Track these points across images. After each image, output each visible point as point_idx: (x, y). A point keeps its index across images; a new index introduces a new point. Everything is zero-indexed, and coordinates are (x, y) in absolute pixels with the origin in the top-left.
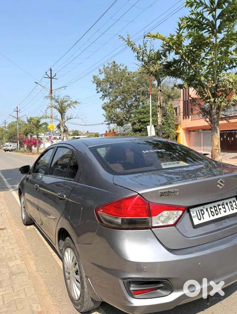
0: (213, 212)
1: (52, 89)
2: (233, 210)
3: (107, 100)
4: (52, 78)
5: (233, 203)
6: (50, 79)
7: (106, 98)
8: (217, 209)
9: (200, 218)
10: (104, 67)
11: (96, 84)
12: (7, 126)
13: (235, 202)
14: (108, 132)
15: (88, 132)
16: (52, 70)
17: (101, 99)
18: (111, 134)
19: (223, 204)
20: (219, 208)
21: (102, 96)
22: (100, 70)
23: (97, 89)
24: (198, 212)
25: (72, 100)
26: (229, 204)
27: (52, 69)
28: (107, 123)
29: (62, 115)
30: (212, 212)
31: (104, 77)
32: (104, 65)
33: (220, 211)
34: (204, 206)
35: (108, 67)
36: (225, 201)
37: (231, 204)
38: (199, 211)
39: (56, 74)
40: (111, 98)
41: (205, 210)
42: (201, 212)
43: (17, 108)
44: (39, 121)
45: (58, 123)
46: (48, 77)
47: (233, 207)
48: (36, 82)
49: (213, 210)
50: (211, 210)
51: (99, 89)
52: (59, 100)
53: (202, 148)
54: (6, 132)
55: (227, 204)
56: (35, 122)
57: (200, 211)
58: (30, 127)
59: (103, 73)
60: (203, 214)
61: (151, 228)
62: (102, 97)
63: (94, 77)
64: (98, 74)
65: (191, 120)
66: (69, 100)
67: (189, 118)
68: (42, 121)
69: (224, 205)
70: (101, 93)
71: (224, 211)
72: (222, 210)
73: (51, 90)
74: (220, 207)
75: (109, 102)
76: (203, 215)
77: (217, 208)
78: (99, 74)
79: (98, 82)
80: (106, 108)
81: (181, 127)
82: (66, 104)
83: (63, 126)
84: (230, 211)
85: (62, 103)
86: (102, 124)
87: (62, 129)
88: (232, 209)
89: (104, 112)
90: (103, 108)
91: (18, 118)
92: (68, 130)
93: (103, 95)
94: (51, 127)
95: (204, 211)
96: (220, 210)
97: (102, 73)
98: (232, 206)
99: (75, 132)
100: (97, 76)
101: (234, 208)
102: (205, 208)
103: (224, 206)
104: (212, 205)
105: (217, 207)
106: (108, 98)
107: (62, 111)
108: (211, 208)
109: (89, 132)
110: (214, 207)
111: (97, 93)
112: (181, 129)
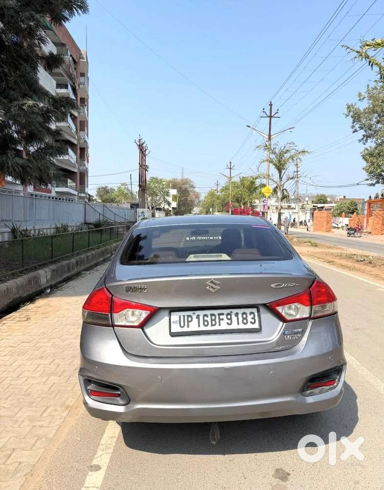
0: (207, 321)
1: (271, 134)
2: (246, 324)
3: (371, 144)
4: (272, 117)
5: (248, 315)
6: (269, 118)
7: (369, 140)
9: (182, 325)
10: (368, 87)
11: (352, 117)
12: (219, 189)
14: (373, 198)
15: (344, 197)
16: (272, 105)
17: (361, 142)
18: (379, 201)
19: (228, 314)
20: (219, 318)
21: (362, 137)
22: (360, 95)
23: (353, 127)
24: (182, 318)
25: (297, 148)
26: (240, 316)
27: (272, 103)
28: (370, 182)
29: (280, 172)
30: (204, 321)
31: (367, 106)
32: (368, 85)
33: (219, 322)
34: (195, 312)
35: (376, 88)
36: (235, 311)
37: (245, 316)
38: (184, 316)
39: (278, 110)
40: (379, 141)
41: (194, 317)
42: (188, 319)
43: (231, 163)
44: (254, 182)
45: (275, 185)
46: (266, 116)
48: (248, 125)
49: (209, 319)
50: (206, 318)
51: (357, 126)
52: (277, 151)
54: (218, 198)
55: (237, 315)
56: (247, 183)
57: (186, 317)
58: (241, 191)
59: (366, 99)
60: (188, 322)
61: (113, 326)
62: (363, 139)
63: (349, 107)
64: (357, 101)
66: (293, 149)
68: (258, 182)
69: (231, 315)
70: (362, 132)
71: (228, 323)
72: (226, 321)
73: (270, 136)
74: (224, 317)
75: (373, 147)
76: (190, 323)
78: (360, 100)
79: (355, 114)
80: (368, 157)
82: (287, 155)
83: (281, 189)
84: (238, 324)
85: (281, 154)
86: (358, 184)
87: (280, 194)
88: (243, 323)
89: (364, 164)
90: (364, 157)
91: (231, 177)
92: (288, 196)
93: (364, 136)
94: (266, 191)
95: (192, 318)
96: (221, 321)
97: (363, 98)
98: (246, 319)
99: (320, 197)
100: (354, 104)
101: (249, 322)
102: (196, 315)
103: (231, 317)
104: (208, 312)
105: (217, 317)
106: (374, 139)
107: (280, 168)
108: (206, 315)
109: (346, 198)
110: (212, 315)
111: (354, 132)
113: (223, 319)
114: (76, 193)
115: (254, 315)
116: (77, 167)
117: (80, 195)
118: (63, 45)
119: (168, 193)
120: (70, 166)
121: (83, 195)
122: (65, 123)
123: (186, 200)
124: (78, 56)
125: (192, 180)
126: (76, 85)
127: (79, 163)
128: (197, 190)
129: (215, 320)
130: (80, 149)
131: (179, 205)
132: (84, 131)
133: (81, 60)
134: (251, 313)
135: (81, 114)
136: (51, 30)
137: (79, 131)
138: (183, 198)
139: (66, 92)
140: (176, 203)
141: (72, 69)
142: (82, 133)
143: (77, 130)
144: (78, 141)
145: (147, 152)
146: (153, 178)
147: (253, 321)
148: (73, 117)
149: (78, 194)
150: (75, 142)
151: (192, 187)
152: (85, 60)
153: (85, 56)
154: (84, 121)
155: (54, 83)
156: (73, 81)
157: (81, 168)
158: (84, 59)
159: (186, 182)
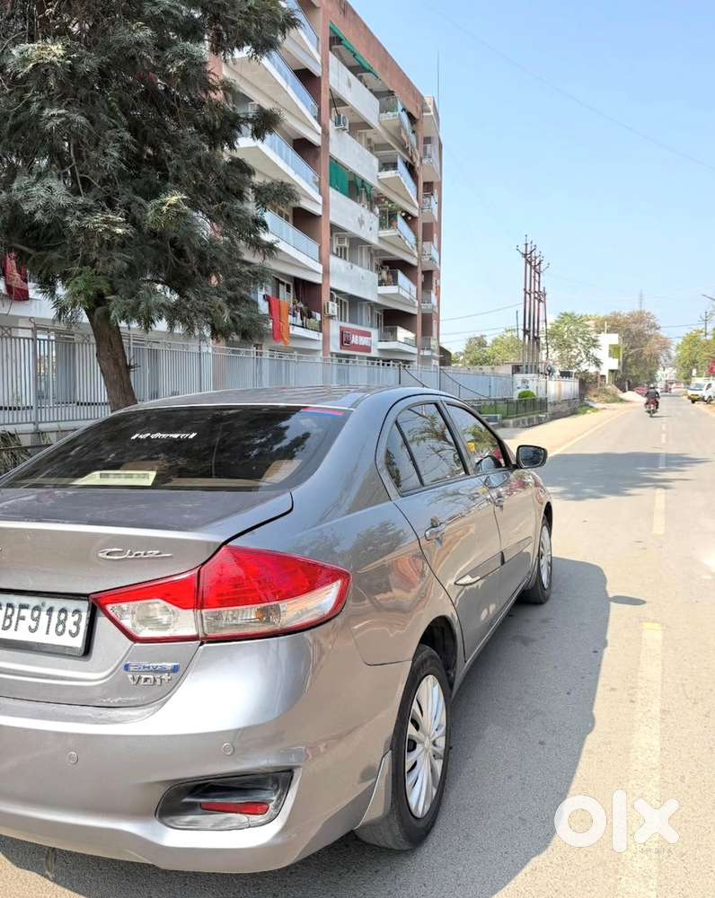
2: (60, 634)
5: (70, 614)
8: (11, 615)
13: (80, 616)
19: (37, 608)
20: (19, 615)
26: (55, 614)
33: (17, 624)
36: (49, 602)
37: (63, 615)
47: (64, 627)
49: (2, 613)
55: (50, 611)
69: (40, 611)
71: (30, 628)
72: (29, 622)
74: (26, 613)
77: (13, 613)
84: (47, 633)
88: (56, 630)
96: (20, 621)
98: (61, 622)
101: (67, 632)
103: (39, 615)
104: (5, 600)
105: (17, 610)
110: (10, 605)
113: (23, 618)
114: (415, 350)
115: (80, 619)
116: (417, 304)
117: (421, 354)
118: (391, 93)
119: (595, 341)
120: (403, 303)
121: (427, 353)
122: (392, 231)
123: (641, 354)
124: (419, 108)
125: (652, 313)
126: (415, 160)
127: (420, 298)
128: (663, 333)
129: (10, 617)
130: (423, 272)
131: (624, 364)
132: (432, 240)
133: (424, 114)
134: (77, 611)
135: (424, 211)
136: (369, 71)
137: (420, 243)
138: (633, 351)
139: (393, 175)
140: (617, 360)
141: (406, 133)
142: (426, 245)
143: (417, 240)
144: (420, 260)
145: (543, 266)
146: (566, 314)
147: (74, 631)
148: (410, 218)
149: (419, 352)
150: (414, 262)
151: (654, 326)
152: (432, 113)
153: (431, 107)
154: (432, 224)
155: (375, 162)
156: (408, 155)
157: (424, 306)
158: (429, 111)
159: (640, 318)
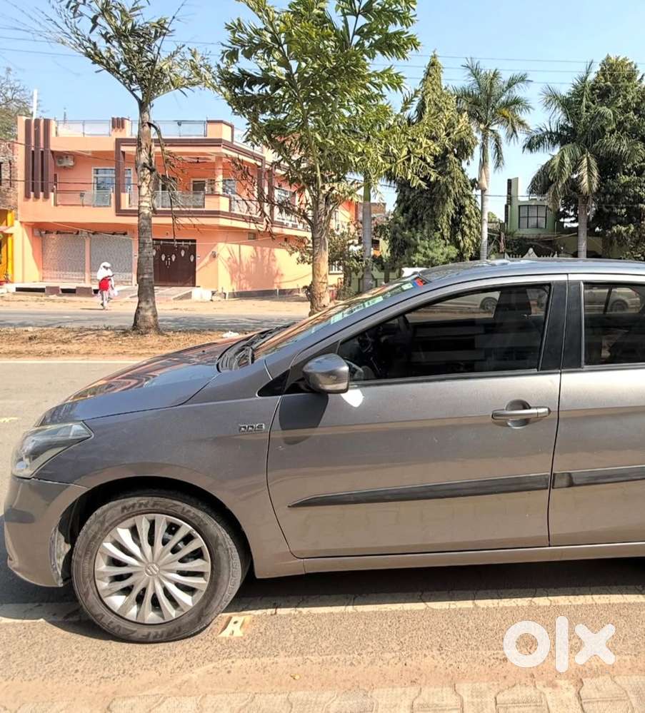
53: (87, 274)
65: (56, 205)
67: (46, 197)
81: (16, 219)
112: (17, 223)
